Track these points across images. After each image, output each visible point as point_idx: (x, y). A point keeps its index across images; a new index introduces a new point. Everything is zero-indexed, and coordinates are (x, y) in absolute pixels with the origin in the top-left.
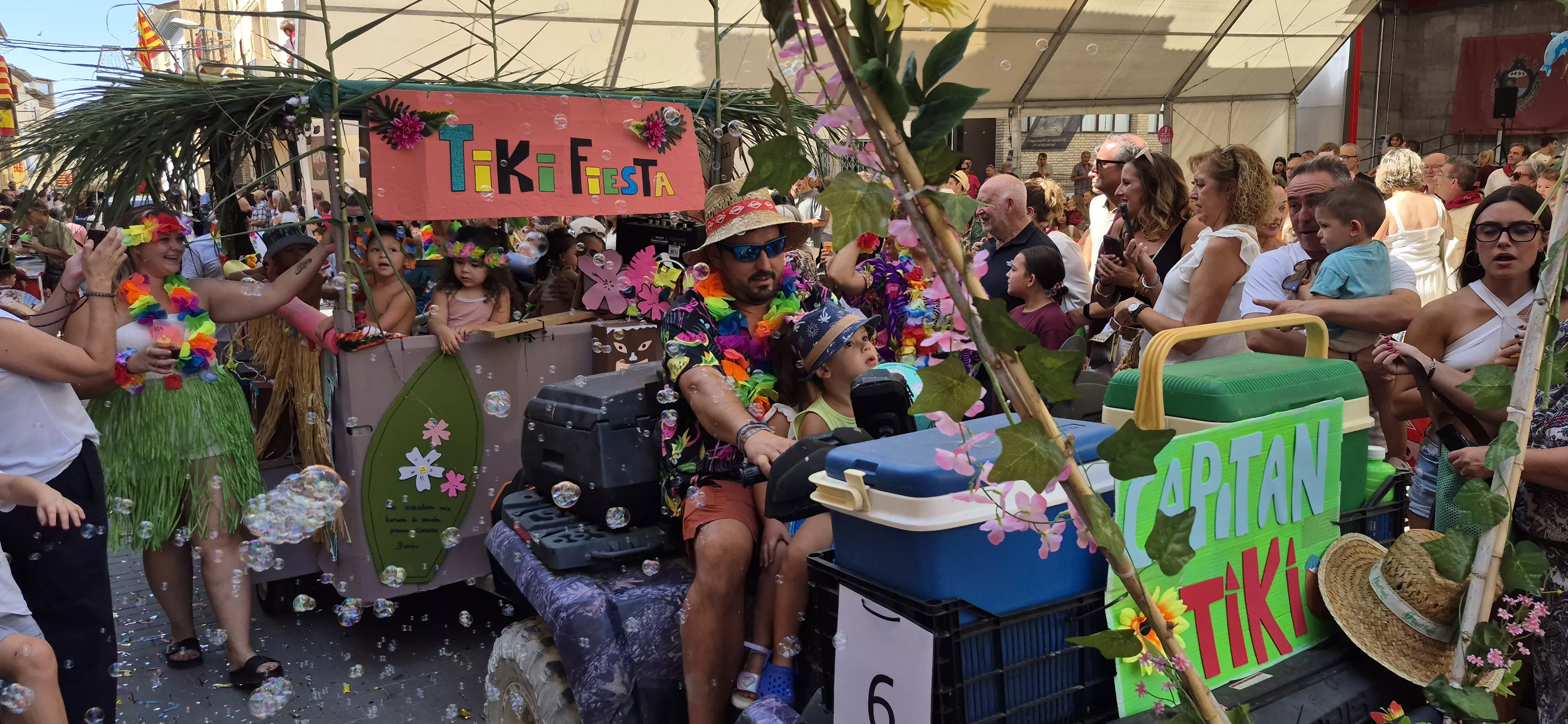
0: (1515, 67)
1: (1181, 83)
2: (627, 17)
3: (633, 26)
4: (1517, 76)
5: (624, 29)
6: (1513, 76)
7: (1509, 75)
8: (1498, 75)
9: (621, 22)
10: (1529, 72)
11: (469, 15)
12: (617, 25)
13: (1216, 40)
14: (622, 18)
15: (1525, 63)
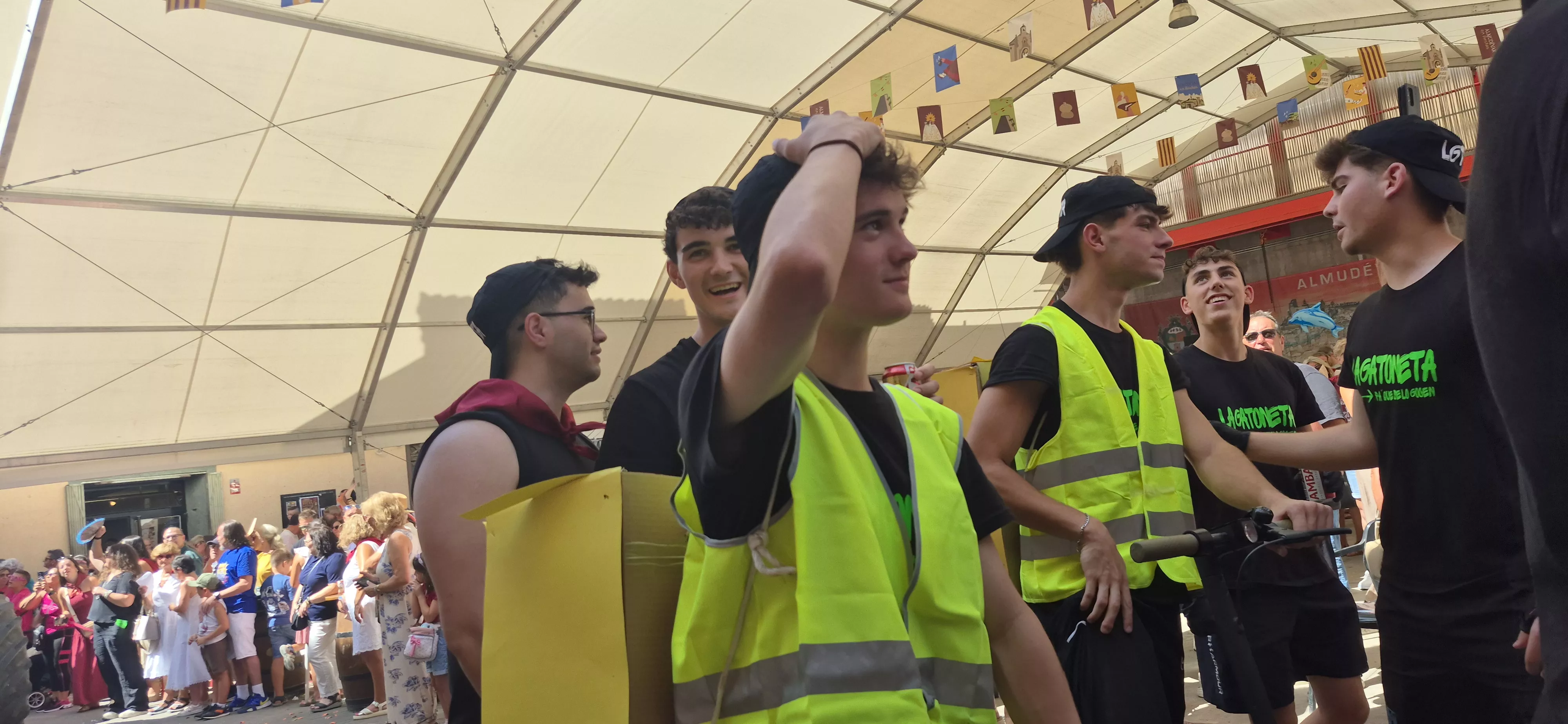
0: (1172, 326)
1: (922, 357)
2: (389, 320)
3: (397, 328)
4: (1176, 332)
5: (385, 333)
6: (1173, 332)
7: (1169, 332)
8: (1160, 333)
9: (381, 326)
10: (1183, 327)
11: (197, 328)
12: (377, 329)
13: (947, 316)
14: (383, 321)
15: (1179, 321)
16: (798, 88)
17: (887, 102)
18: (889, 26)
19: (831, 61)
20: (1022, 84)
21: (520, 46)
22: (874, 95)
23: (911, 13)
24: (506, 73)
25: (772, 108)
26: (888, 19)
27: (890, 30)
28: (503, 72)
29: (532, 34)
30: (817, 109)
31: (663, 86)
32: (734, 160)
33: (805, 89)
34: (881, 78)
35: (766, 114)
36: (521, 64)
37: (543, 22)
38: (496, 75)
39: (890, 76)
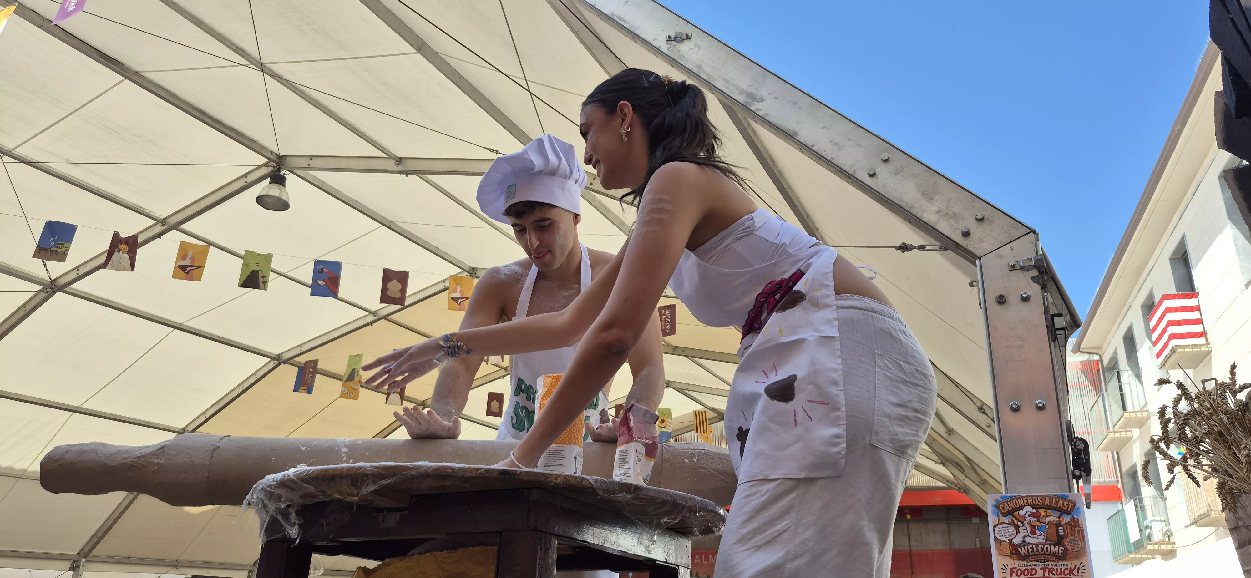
16: (300, 346)
17: (356, 374)
18: (371, 323)
19: (328, 334)
20: (484, 377)
21: (65, 276)
22: (349, 366)
23: (391, 317)
24: (47, 292)
25: (279, 355)
26: (371, 318)
27: (372, 325)
28: (45, 291)
29: (76, 272)
30: (309, 364)
31: (187, 324)
32: (240, 384)
33: (305, 348)
34: (357, 355)
35: (272, 358)
36: (63, 289)
37: (86, 266)
38: (40, 291)
39: (362, 356)
